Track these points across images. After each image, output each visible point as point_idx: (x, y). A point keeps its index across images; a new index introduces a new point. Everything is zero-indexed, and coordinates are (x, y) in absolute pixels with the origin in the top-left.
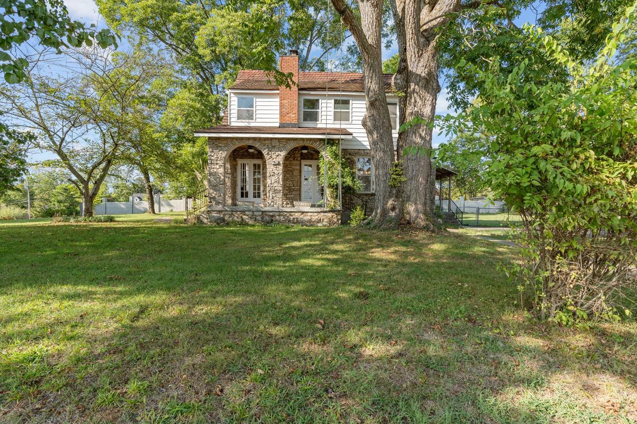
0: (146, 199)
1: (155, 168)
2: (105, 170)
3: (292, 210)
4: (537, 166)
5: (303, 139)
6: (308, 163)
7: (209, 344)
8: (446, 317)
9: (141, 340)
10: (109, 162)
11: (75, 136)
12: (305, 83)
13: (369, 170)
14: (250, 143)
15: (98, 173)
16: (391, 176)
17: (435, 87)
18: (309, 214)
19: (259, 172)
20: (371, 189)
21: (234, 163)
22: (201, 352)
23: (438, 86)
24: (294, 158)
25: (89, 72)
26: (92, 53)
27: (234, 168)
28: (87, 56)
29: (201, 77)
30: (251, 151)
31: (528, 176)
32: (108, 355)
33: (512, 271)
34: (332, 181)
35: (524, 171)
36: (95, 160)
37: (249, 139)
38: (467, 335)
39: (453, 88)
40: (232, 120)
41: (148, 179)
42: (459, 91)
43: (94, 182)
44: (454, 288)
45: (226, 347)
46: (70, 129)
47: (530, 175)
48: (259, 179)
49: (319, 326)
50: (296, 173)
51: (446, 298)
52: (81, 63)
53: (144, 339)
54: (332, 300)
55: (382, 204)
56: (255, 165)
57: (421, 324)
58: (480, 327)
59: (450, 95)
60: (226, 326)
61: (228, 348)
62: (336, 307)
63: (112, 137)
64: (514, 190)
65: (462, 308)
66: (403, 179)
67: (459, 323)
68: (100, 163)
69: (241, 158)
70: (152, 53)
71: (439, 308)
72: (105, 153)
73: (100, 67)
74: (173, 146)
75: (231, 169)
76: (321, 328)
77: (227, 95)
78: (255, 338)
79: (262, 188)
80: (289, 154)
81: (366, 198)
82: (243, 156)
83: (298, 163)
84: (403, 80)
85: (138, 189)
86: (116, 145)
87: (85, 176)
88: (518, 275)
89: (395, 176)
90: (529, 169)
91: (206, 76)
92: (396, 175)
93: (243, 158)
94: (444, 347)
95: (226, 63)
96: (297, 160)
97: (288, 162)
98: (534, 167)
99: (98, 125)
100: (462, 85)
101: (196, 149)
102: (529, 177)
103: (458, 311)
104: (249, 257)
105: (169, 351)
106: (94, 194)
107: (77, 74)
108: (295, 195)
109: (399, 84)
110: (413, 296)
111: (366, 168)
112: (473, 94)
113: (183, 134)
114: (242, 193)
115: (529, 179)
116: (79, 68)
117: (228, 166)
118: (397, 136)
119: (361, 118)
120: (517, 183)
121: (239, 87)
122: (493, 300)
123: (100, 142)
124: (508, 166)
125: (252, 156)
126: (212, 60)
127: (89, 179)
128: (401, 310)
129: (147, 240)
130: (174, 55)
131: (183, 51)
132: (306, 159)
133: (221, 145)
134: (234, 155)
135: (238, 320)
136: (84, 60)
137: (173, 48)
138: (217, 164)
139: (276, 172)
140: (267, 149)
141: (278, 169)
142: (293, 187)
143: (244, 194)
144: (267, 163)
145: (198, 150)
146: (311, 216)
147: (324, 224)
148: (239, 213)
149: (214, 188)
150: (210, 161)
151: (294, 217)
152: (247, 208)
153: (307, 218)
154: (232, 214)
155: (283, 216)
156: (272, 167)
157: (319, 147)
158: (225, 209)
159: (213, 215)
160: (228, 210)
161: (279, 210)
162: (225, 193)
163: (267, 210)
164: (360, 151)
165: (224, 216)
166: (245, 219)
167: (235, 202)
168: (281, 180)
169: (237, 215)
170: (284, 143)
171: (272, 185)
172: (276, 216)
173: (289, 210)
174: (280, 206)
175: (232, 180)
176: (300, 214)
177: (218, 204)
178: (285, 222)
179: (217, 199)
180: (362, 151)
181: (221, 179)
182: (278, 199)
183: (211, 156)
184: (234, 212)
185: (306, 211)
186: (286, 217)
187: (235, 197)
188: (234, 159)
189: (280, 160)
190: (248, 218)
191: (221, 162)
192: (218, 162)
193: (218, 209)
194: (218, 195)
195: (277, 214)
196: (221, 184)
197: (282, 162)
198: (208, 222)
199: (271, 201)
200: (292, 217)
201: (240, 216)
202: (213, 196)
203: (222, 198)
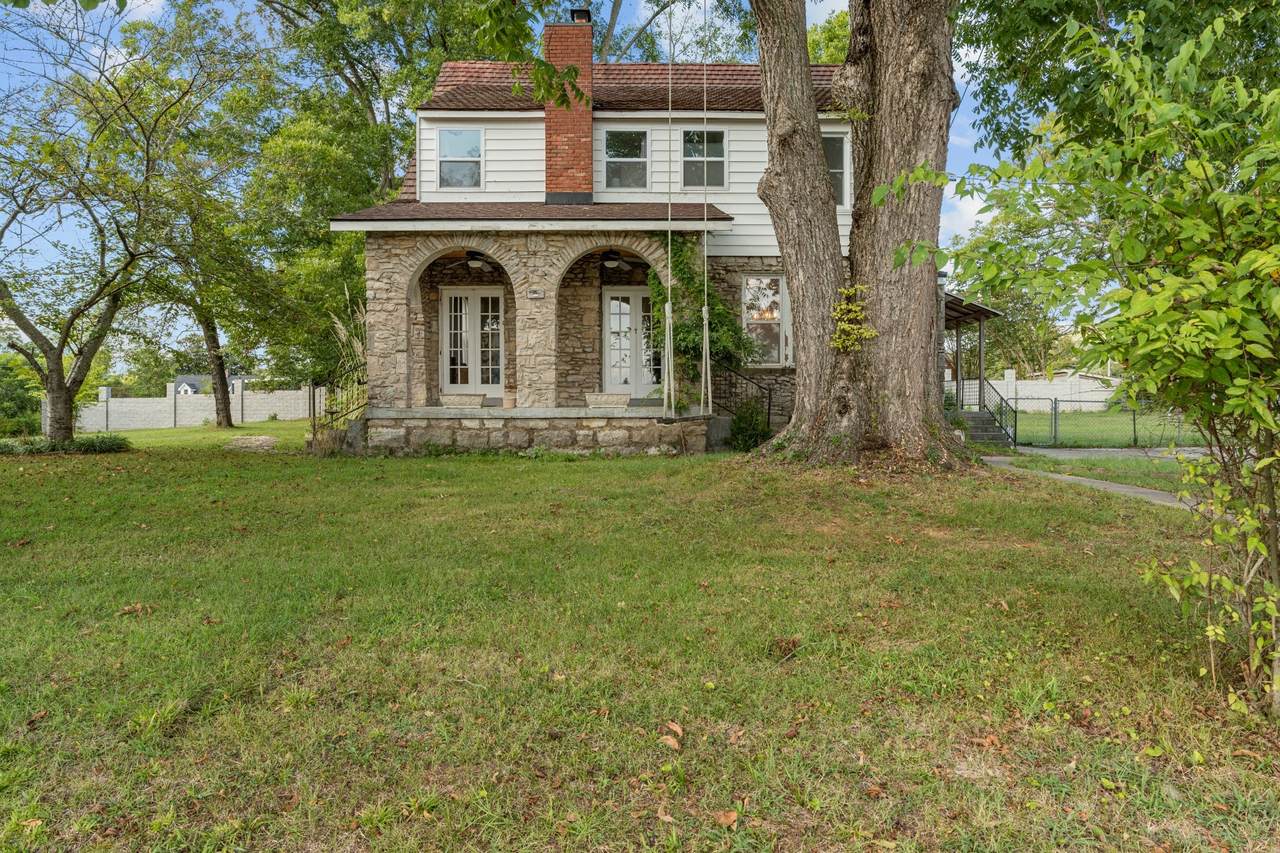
0: (209, 387)
1: (230, 311)
2: (106, 319)
3: (582, 415)
4: (1259, 304)
5: (606, 234)
6: (620, 294)
7: (375, 802)
8: (1010, 710)
9: (190, 793)
10: (116, 301)
11: (28, 234)
12: (609, 91)
13: (774, 306)
14: (473, 244)
15: (84, 329)
16: (835, 326)
17: (945, 96)
18: (626, 423)
19: (496, 318)
20: (782, 358)
21: (433, 296)
22: (353, 825)
23: (953, 93)
24: (584, 281)
25: (64, 74)
26: (71, 25)
27: (431, 308)
28: (57, 33)
29: (347, 80)
30: (474, 264)
31: (1233, 331)
32: (100, 839)
33: (1186, 584)
34: (684, 340)
35: (1223, 318)
36: (79, 295)
37: (469, 234)
38: (1073, 765)
39: (989, 97)
40: (425, 187)
41: (213, 340)
42: (1005, 103)
43: (76, 350)
44: (1019, 623)
45: (420, 809)
46: (14, 217)
47: (1242, 328)
48: (496, 336)
49: (672, 742)
50: (590, 318)
51: (1003, 653)
52: (42, 49)
53: (198, 791)
54: (699, 665)
55: (813, 397)
56: (484, 301)
57: (944, 731)
58: (1108, 739)
59: (983, 115)
60: (419, 747)
61: (425, 813)
62: (711, 685)
63: (123, 237)
64: (1196, 369)
65: (1052, 683)
66: (868, 332)
67: (1047, 729)
68: (91, 304)
69: (451, 283)
70: (222, 22)
71: (987, 683)
72: (104, 276)
73: (91, 59)
74: (278, 257)
75: (424, 310)
76: (677, 746)
77: (410, 124)
78: (499, 779)
79: (503, 361)
80: (571, 270)
81: (768, 379)
82: (455, 280)
83: (594, 292)
84: (863, 78)
85: (186, 365)
86: (133, 256)
87: (53, 336)
88: (1201, 593)
89: (846, 326)
90: (1237, 314)
91: (358, 77)
92: (851, 321)
93: (454, 284)
94: (1016, 800)
95: (409, 46)
96: (591, 285)
97: (568, 292)
98: (1249, 306)
99: (86, 206)
100: (1011, 88)
101: (333, 263)
102: (1237, 336)
103: (1041, 692)
104: (475, 544)
105: (267, 826)
106: (78, 382)
107: (33, 79)
108: (589, 374)
109: (851, 90)
110: (915, 647)
111: (764, 303)
112: (1042, 112)
113: (303, 224)
114: (453, 373)
115: (1239, 341)
116: (36, 63)
117: (417, 305)
118: (849, 221)
119: (757, 178)
120: (1206, 351)
121: (444, 106)
122: (1131, 658)
123: (91, 248)
124: (1179, 305)
125: (478, 278)
126: (372, 38)
127: (63, 343)
128: (887, 690)
129: (211, 499)
130: (278, 25)
131: (302, 15)
132: (615, 284)
133: (398, 251)
134: (431, 276)
135: (452, 728)
136: (51, 41)
137: (276, 10)
138: (388, 299)
139: (538, 317)
140: (517, 261)
141: (545, 310)
142: (583, 356)
143: (458, 376)
144: (516, 296)
145: (338, 264)
146: (629, 429)
147: (664, 448)
148: (446, 423)
149: (381, 360)
150: (372, 292)
151: (587, 432)
152: (467, 411)
153: (620, 434)
154: (429, 426)
155: (560, 429)
156: (529, 305)
157: (649, 252)
158: (410, 415)
159: (380, 429)
160: (418, 416)
161: (549, 414)
162: (409, 374)
163: (518, 415)
164: (752, 261)
165: (409, 431)
166: (462, 440)
167: (435, 397)
168: (552, 337)
169: (440, 428)
170: (559, 244)
171: (530, 352)
172: (542, 430)
173: (573, 413)
174: (551, 403)
175: (427, 339)
176: (602, 423)
177: (391, 401)
178: (565, 446)
179: (390, 389)
180: (758, 261)
181: (400, 339)
182: (544, 386)
183: (373, 279)
184: (433, 422)
185: (616, 416)
186: (567, 433)
187: (434, 383)
188: (432, 287)
189: (549, 286)
190: (470, 436)
191: (399, 296)
192: (392, 294)
193: (393, 414)
194: (392, 379)
195: (543, 424)
196: (399, 351)
197: (553, 294)
198: (366, 447)
199: (527, 391)
200: (582, 432)
201: (449, 432)
202: (379, 382)
203: (402, 386)
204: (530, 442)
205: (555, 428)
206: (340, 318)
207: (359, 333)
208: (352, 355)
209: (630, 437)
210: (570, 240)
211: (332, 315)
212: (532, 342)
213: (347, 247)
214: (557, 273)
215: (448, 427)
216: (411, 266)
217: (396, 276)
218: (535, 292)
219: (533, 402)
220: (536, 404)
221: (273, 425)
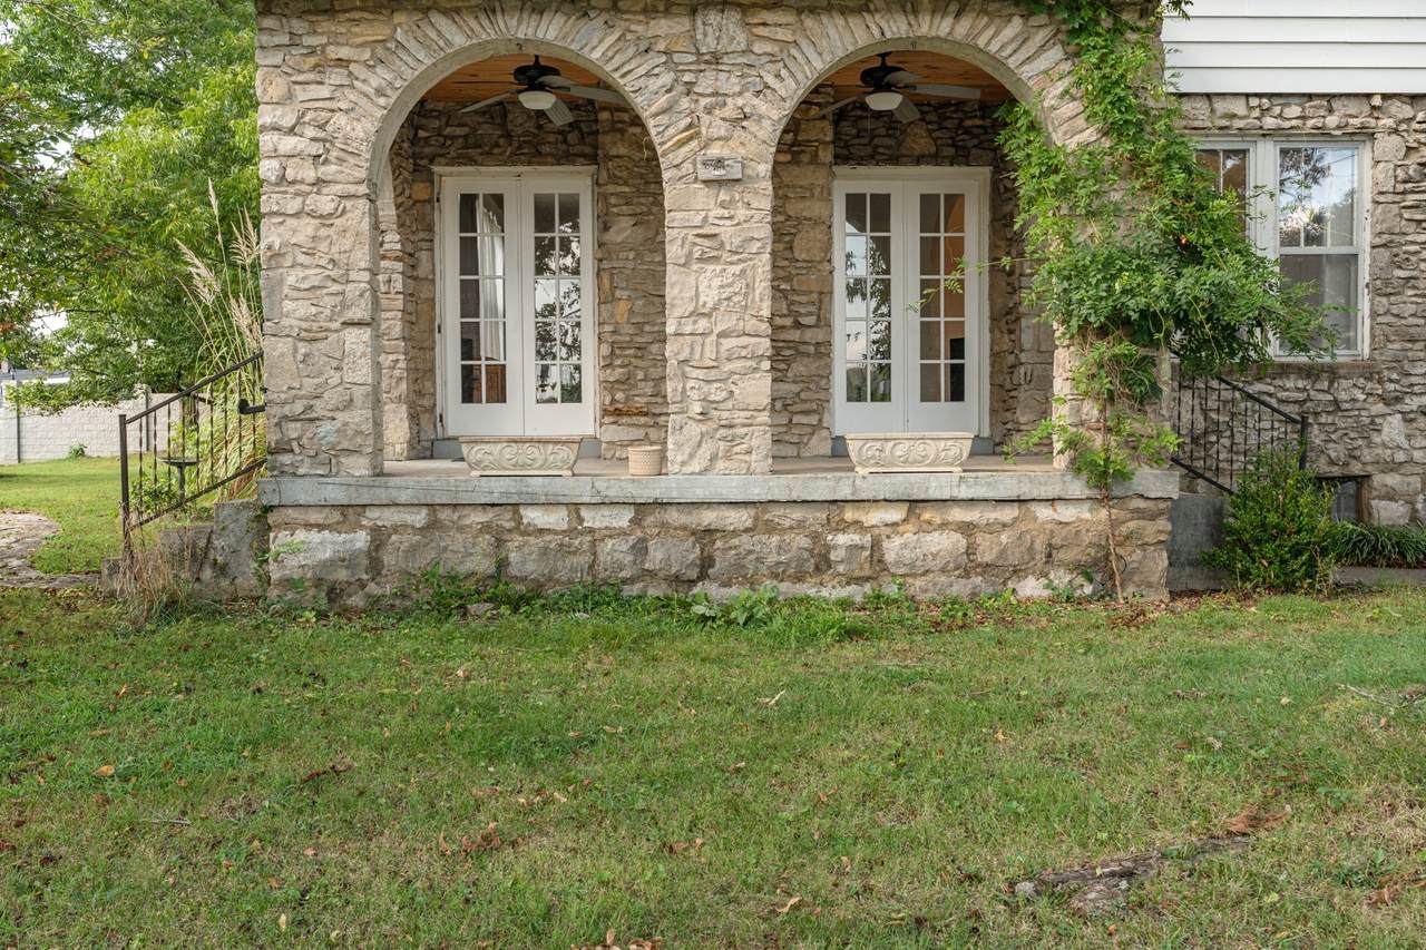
3: (844, 492)
5: (907, 6)
6: (870, 187)
18: (958, 515)
21: (420, 191)
27: (417, 219)
30: (537, 101)
69: (464, 159)
75: (402, 225)
82: (472, 151)
93: (472, 161)
96: (814, 159)
101: (184, 137)
114: (470, 377)
132: (861, 161)
133: (344, 52)
134: (414, 141)
138: (319, 182)
139: (726, 231)
140: (667, 78)
141: (741, 213)
142: (795, 335)
143: (485, 383)
144: (666, 176)
145: (194, 138)
146: (967, 529)
147: (1061, 578)
148: (478, 518)
149: (303, 348)
150: (275, 164)
151: (855, 538)
152: (536, 484)
153: (944, 543)
154: (433, 525)
155: (784, 531)
156: (703, 198)
157: (1021, 56)
158: (382, 495)
159: (301, 535)
160: (403, 497)
161: (756, 493)
162: (376, 387)
163: (675, 495)
164: (1186, 106)
165: (379, 537)
166: (524, 561)
167: (428, 434)
168: (762, 286)
169: (461, 529)
170: (781, 34)
171: (703, 324)
172: (735, 533)
173: (821, 486)
174: (760, 460)
175: (409, 296)
176: (895, 514)
177: (330, 459)
178: (799, 578)
179: (326, 428)
180: (1202, 105)
181: (352, 290)
182: (740, 417)
183: (276, 128)
184: (444, 515)
185: (934, 494)
186: (804, 542)
187: (426, 402)
188: (416, 169)
189: (753, 148)
190: (545, 551)
191: (350, 173)
192: (330, 170)
193: (336, 494)
194: (332, 398)
195: (741, 518)
196: (347, 324)
197: (764, 169)
198: (265, 580)
199: (694, 429)
200: (842, 539)
201: (486, 540)
202: (299, 407)
203: (359, 417)
204: (706, 563)
205: (771, 528)
206: (199, 253)
207: (244, 282)
208: (228, 333)
209: (970, 551)
210: (809, 22)
211: (184, 248)
212: (709, 297)
213: (213, 105)
214: (772, 115)
215: (486, 528)
216: (380, 92)
217: (340, 120)
218: (719, 163)
219: (713, 459)
220: (720, 465)
221: (77, 469)
